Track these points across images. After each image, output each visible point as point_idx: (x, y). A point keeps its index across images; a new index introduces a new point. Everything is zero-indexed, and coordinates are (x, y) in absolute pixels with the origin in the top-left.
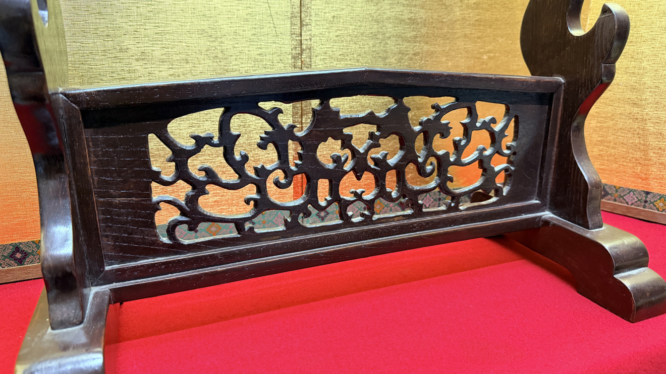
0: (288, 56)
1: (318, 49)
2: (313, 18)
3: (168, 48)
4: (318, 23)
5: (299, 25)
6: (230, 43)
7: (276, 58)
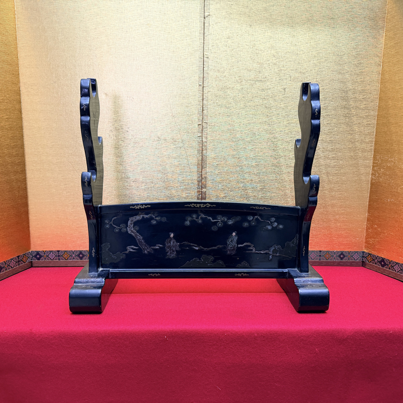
0: (195, 181)
1: (209, 178)
2: (207, 165)
3: (145, 177)
4: (210, 167)
5: (201, 168)
6: (171, 175)
7: (190, 182)
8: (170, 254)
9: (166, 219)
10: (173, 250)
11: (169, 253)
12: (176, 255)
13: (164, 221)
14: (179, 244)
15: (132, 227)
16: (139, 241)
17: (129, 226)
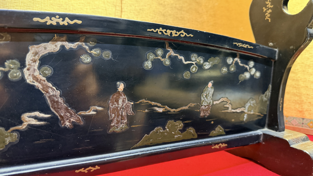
8: (117, 123)
9: (111, 54)
10: (122, 116)
11: (115, 121)
12: (127, 124)
13: (106, 58)
14: (132, 103)
15: (36, 68)
16: (51, 101)
17: (27, 67)
